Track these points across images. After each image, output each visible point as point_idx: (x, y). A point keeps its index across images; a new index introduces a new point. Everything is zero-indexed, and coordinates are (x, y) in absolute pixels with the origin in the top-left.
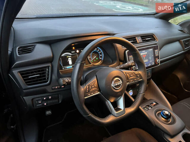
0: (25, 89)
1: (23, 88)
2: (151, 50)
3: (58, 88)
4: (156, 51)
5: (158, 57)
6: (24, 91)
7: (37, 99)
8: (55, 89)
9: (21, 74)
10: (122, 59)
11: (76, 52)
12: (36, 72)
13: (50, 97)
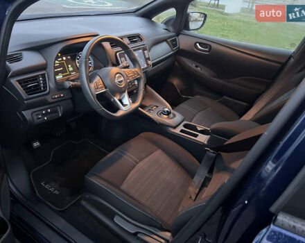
0: (26, 100)
1: (25, 98)
2: (141, 51)
3: (58, 97)
4: (146, 52)
5: (149, 59)
6: (26, 102)
7: (37, 113)
8: (55, 98)
9: (20, 84)
10: (115, 62)
11: (63, 60)
12: (30, 81)
13: (49, 110)
